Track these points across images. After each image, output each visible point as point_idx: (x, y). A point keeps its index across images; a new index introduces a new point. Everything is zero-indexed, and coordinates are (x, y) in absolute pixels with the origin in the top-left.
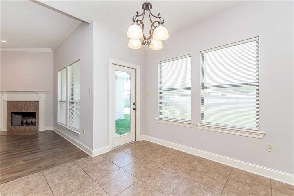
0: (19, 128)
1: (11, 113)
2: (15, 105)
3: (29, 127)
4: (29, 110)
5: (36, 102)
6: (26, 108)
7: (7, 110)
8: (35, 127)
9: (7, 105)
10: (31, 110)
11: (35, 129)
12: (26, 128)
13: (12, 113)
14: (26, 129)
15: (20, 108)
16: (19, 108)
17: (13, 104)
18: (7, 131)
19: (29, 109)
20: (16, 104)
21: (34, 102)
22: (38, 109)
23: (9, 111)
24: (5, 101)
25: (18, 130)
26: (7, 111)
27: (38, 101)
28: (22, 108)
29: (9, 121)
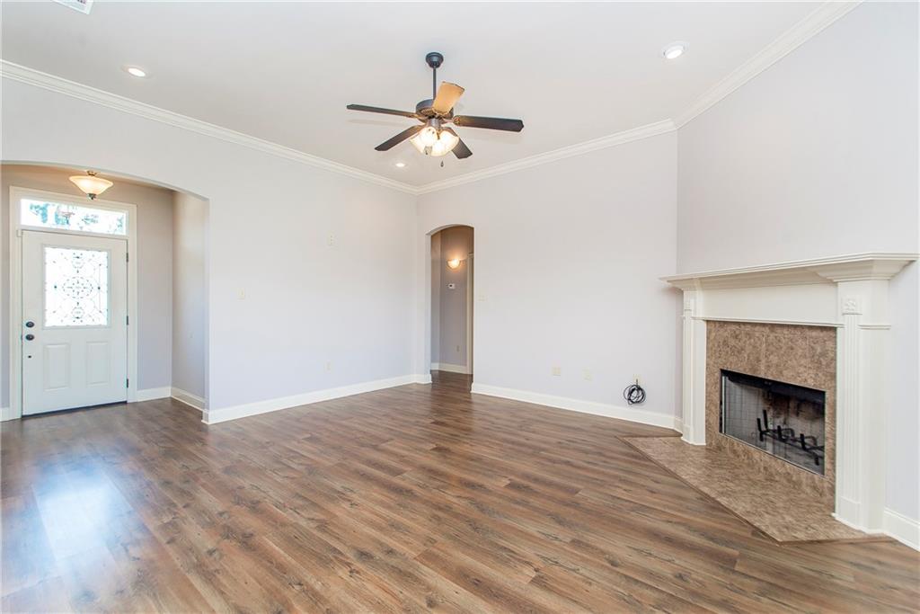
1: (718, 374)
2: (732, 342)
4: (785, 372)
5: (822, 334)
6: (774, 359)
7: (708, 357)
9: (708, 338)
10: (799, 375)
12: (774, 463)
13: (724, 372)
14: (773, 470)
15: (749, 356)
16: (745, 355)
17: (726, 334)
18: (708, 449)
20: (736, 337)
21: (815, 334)
22: (833, 377)
23: (711, 363)
24: (699, 319)
26: (707, 364)
27: (833, 329)
28: (758, 360)
29: (713, 408)
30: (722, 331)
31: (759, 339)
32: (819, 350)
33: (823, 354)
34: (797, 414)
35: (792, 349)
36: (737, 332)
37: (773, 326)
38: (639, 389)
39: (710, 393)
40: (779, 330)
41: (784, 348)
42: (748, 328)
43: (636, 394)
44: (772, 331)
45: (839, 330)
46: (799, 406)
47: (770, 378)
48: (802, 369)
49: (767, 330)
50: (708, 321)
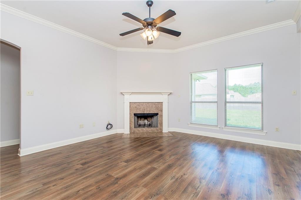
0: (141, 130)
1: (133, 115)
2: (138, 107)
3: (152, 128)
5: (158, 104)
6: (148, 109)
8: (157, 128)
9: (130, 107)
11: (157, 130)
12: (149, 129)
13: (135, 114)
14: (149, 131)
16: (141, 109)
17: (136, 105)
19: (151, 110)
20: (139, 106)
21: (156, 103)
23: (131, 112)
25: (140, 132)
28: (145, 110)
29: (132, 123)
30: (134, 105)
31: (145, 106)
33: (158, 107)
34: (141, 120)
36: (139, 104)
38: (110, 124)
39: (131, 120)
40: (149, 103)
41: (151, 107)
42: (142, 104)
43: (109, 126)
44: (148, 104)
45: (163, 103)
46: (141, 119)
47: (147, 113)
50: (130, 103)
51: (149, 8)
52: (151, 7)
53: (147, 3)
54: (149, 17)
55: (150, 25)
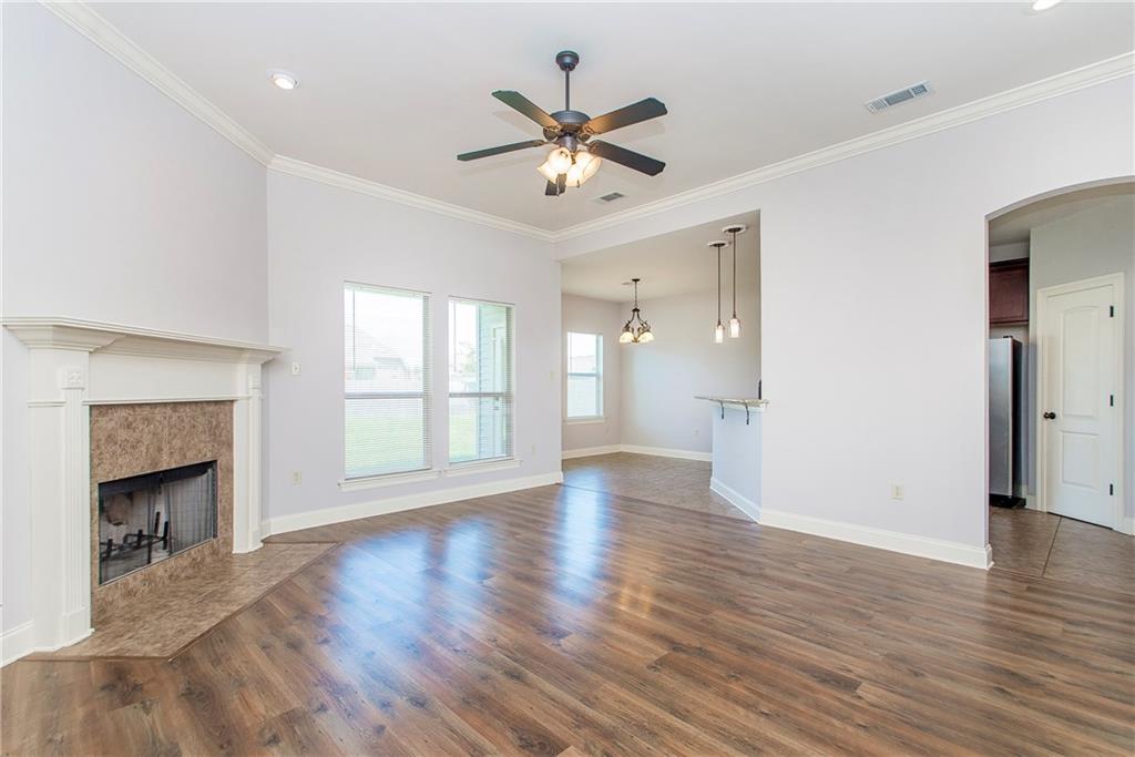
31: (161, 423)
32: (214, 423)
33: (217, 427)
35: (194, 427)
36: (130, 419)
37: (175, 405)
41: (187, 427)
42: (146, 412)
45: (235, 402)
47: (173, 466)
48: (202, 445)
49: (169, 410)
50: (91, 406)
51: (564, 74)
52: (571, 74)
53: (560, 58)
54: (564, 109)
55: (570, 135)
